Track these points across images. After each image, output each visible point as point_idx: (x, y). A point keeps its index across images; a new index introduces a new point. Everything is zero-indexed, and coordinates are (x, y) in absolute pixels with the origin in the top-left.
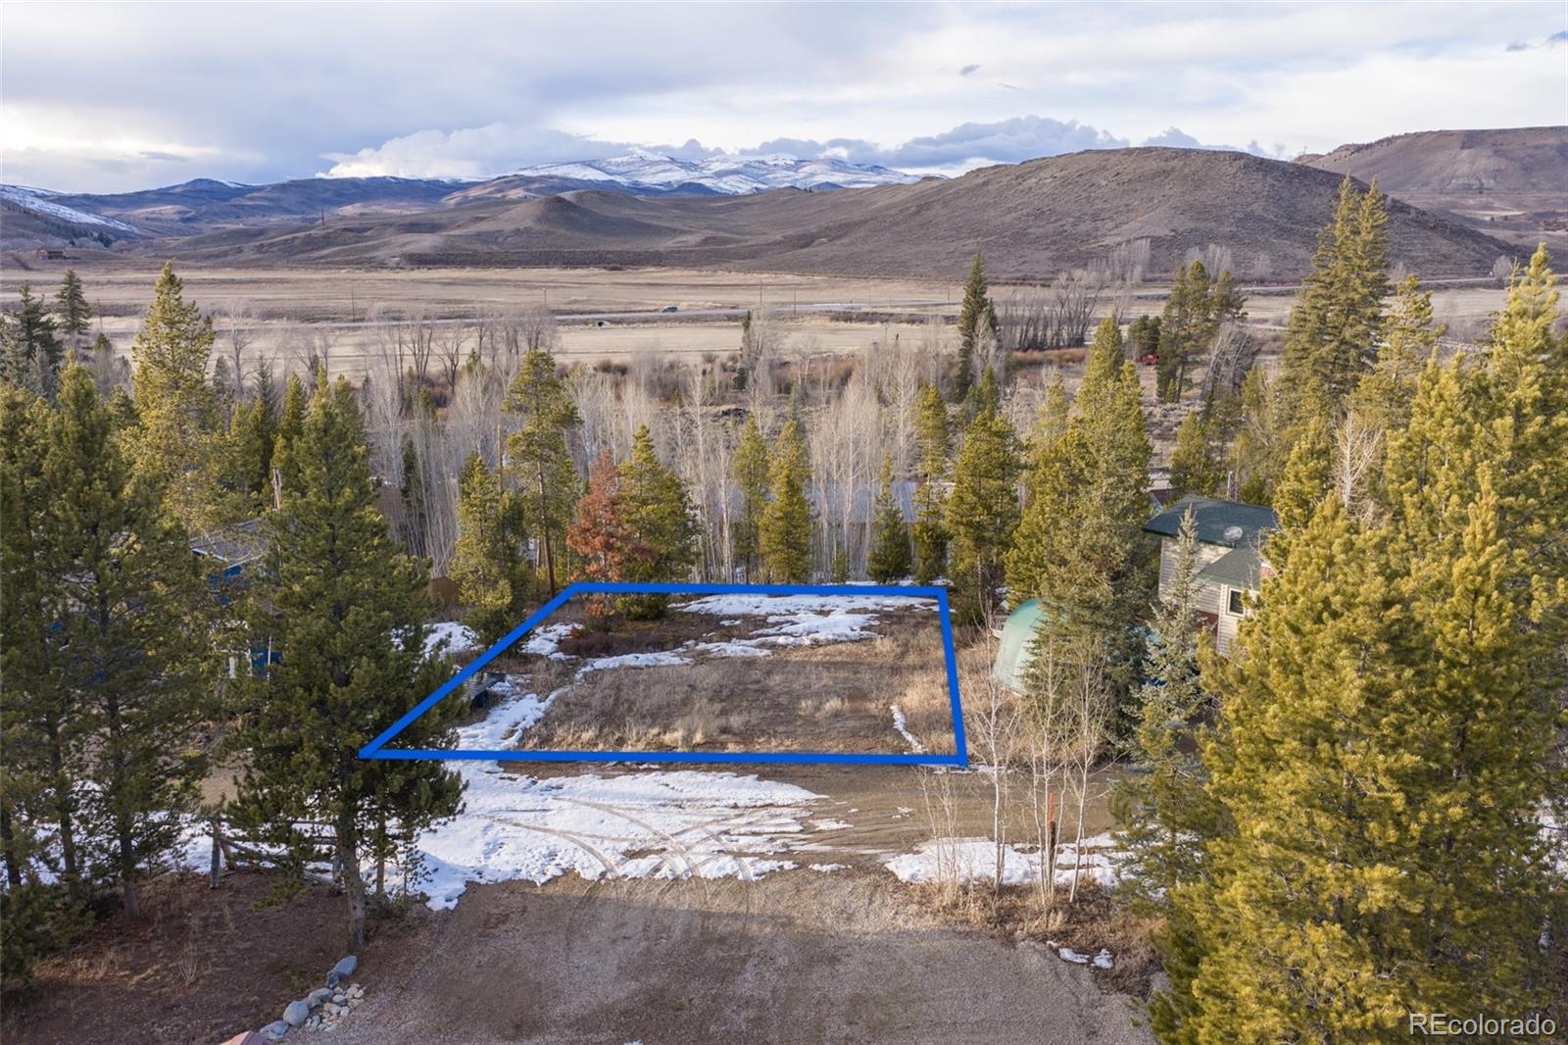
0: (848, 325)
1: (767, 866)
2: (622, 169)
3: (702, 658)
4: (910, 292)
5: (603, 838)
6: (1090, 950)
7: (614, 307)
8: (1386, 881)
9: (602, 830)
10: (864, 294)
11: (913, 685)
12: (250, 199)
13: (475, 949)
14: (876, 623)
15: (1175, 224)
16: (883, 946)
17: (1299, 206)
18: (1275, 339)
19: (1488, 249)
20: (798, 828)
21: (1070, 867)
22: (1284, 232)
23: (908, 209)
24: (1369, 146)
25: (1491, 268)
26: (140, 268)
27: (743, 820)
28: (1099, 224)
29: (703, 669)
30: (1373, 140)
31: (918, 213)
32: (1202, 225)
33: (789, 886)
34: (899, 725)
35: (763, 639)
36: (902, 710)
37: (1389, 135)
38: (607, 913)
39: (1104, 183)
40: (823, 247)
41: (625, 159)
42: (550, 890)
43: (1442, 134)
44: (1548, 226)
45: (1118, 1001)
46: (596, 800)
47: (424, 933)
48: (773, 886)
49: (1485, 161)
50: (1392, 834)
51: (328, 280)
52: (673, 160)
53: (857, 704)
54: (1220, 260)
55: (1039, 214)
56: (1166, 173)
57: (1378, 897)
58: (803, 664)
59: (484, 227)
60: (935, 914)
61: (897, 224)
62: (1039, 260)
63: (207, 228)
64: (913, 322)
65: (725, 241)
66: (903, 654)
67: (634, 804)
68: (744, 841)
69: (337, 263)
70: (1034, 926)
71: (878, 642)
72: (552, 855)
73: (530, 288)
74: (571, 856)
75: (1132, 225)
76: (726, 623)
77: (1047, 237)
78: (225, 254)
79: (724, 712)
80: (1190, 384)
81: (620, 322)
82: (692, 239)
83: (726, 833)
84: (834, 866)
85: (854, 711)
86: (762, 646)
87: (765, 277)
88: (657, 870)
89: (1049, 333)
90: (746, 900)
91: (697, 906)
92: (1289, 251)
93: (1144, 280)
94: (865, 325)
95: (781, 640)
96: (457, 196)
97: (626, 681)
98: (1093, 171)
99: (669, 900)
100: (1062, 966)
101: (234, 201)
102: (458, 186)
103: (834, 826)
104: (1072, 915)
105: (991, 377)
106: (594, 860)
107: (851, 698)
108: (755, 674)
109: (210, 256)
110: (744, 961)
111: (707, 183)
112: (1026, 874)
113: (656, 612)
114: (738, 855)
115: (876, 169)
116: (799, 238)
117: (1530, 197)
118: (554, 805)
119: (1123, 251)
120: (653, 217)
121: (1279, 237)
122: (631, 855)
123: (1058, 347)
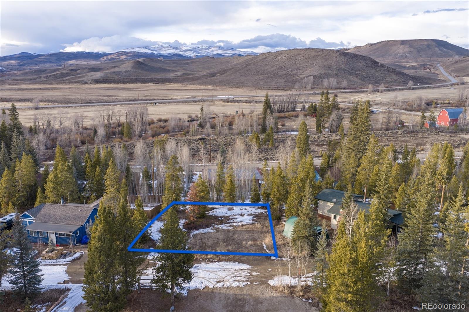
0: (228, 104)
1: (245, 283)
2: (155, 49)
3: (218, 230)
4: (245, 92)
5: (211, 279)
6: (308, 299)
7: (159, 98)
8: (350, 296)
9: (210, 276)
10: (232, 93)
11: (266, 237)
12: (40, 59)
13: (195, 304)
14: (255, 218)
15: (320, 72)
16: (271, 299)
17: (355, 66)
18: (348, 108)
19: (407, 78)
20: (249, 275)
21: (304, 281)
22: (350, 74)
23: (243, 65)
24: (375, 44)
25: (408, 83)
26: (10, 84)
27: (238, 273)
28: (299, 71)
29: (219, 233)
30: (376, 42)
31: (246, 67)
32: (328, 72)
33: (250, 288)
34: (265, 248)
35: (230, 224)
36: (265, 244)
37: (380, 41)
38: (217, 295)
39: (300, 59)
40: (218, 77)
41: (156, 46)
42: (204, 291)
43: (395, 41)
44: (425, 68)
45: (313, 308)
46: (206, 270)
47: (184, 301)
48: (247, 288)
49: (407, 49)
50: (352, 290)
51: (70, 88)
52: (171, 46)
53: (255, 242)
54: (333, 82)
55: (281, 68)
56: (317, 56)
57: (350, 299)
58: (241, 231)
59: (116, 70)
60: (279, 292)
61: (240, 70)
62: (282, 82)
63: (27, 68)
64: (247, 103)
65: (189, 74)
66: (263, 228)
67: (215, 270)
68: (239, 278)
69: (72, 82)
70: (297, 294)
71: (257, 225)
72: (202, 283)
73: (132, 91)
74: (206, 283)
75: (308, 71)
76: (220, 219)
77: (284, 75)
78: (36, 79)
79: (227, 246)
80: (325, 128)
81: (161, 103)
82: (179, 74)
83: (235, 276)
84: (258, 283)
85: (255, 244)
86: (230, 226)
87: (202, 87)
88: (224, 285)
89: (286, 108)
90: (242, 291)
91: (233, 293)
92: (352, 79)
93: (311, 88)
94: (233, 104)
95: (235, 224)
96: (105, 58)
97: (203, 237)
98: (296, 55)
99: (228, 292)
100: (303, 302)
101: (35, 60)
102: (105, 55)
103: (256, 274)
104: (304, 292)
105: (272, 128)
106: (211, 284)
107: (253, 240)
108: (231, 235)
109: (30, 80)
110: (245, 304)
111: (182, 53)
112: (295, 283)
113: (203, 216)
114: (239, 281)
115: (232, 49)
116: (212, 74)
117: (420, 59)
118: (199, 271)
119: (305, 80)
120: (167, 66)
121: (349, 75)
122: (218, 282)
123: (288, 112)
